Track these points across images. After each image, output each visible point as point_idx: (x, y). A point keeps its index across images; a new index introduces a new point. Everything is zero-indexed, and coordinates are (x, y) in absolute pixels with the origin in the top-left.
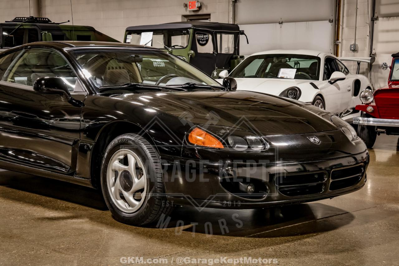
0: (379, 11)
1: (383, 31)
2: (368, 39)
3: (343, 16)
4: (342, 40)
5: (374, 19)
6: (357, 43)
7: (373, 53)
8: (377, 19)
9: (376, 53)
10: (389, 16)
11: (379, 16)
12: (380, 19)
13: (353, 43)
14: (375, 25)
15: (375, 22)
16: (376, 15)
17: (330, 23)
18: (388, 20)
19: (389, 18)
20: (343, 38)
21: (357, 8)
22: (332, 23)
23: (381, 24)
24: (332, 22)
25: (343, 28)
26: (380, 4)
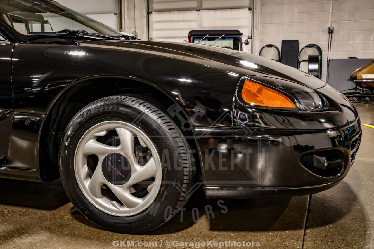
0: (152, 7)
1: (157, 22)
2: (145, 28)
3: (124, 11)
4: (125, 28)
5: (149, 13)
6: (136, 31)
7: (150, 38)
8: (151, 13)
9: (153, 38)
10: (160, 11)
11: (152, 11)
12: (153, 13)
13: (133, 30)
14: (150, 17)
15: (150, 15)
16: (150, 10)
17: (115, 16)
18: (160, 14)
19: (160, 12)
20: (126, 27)
21: (135, 5)
22: (116, 16)
23: (154, 17)
24: (117, 14)
25: (125, 20)
26: (152, 2)
